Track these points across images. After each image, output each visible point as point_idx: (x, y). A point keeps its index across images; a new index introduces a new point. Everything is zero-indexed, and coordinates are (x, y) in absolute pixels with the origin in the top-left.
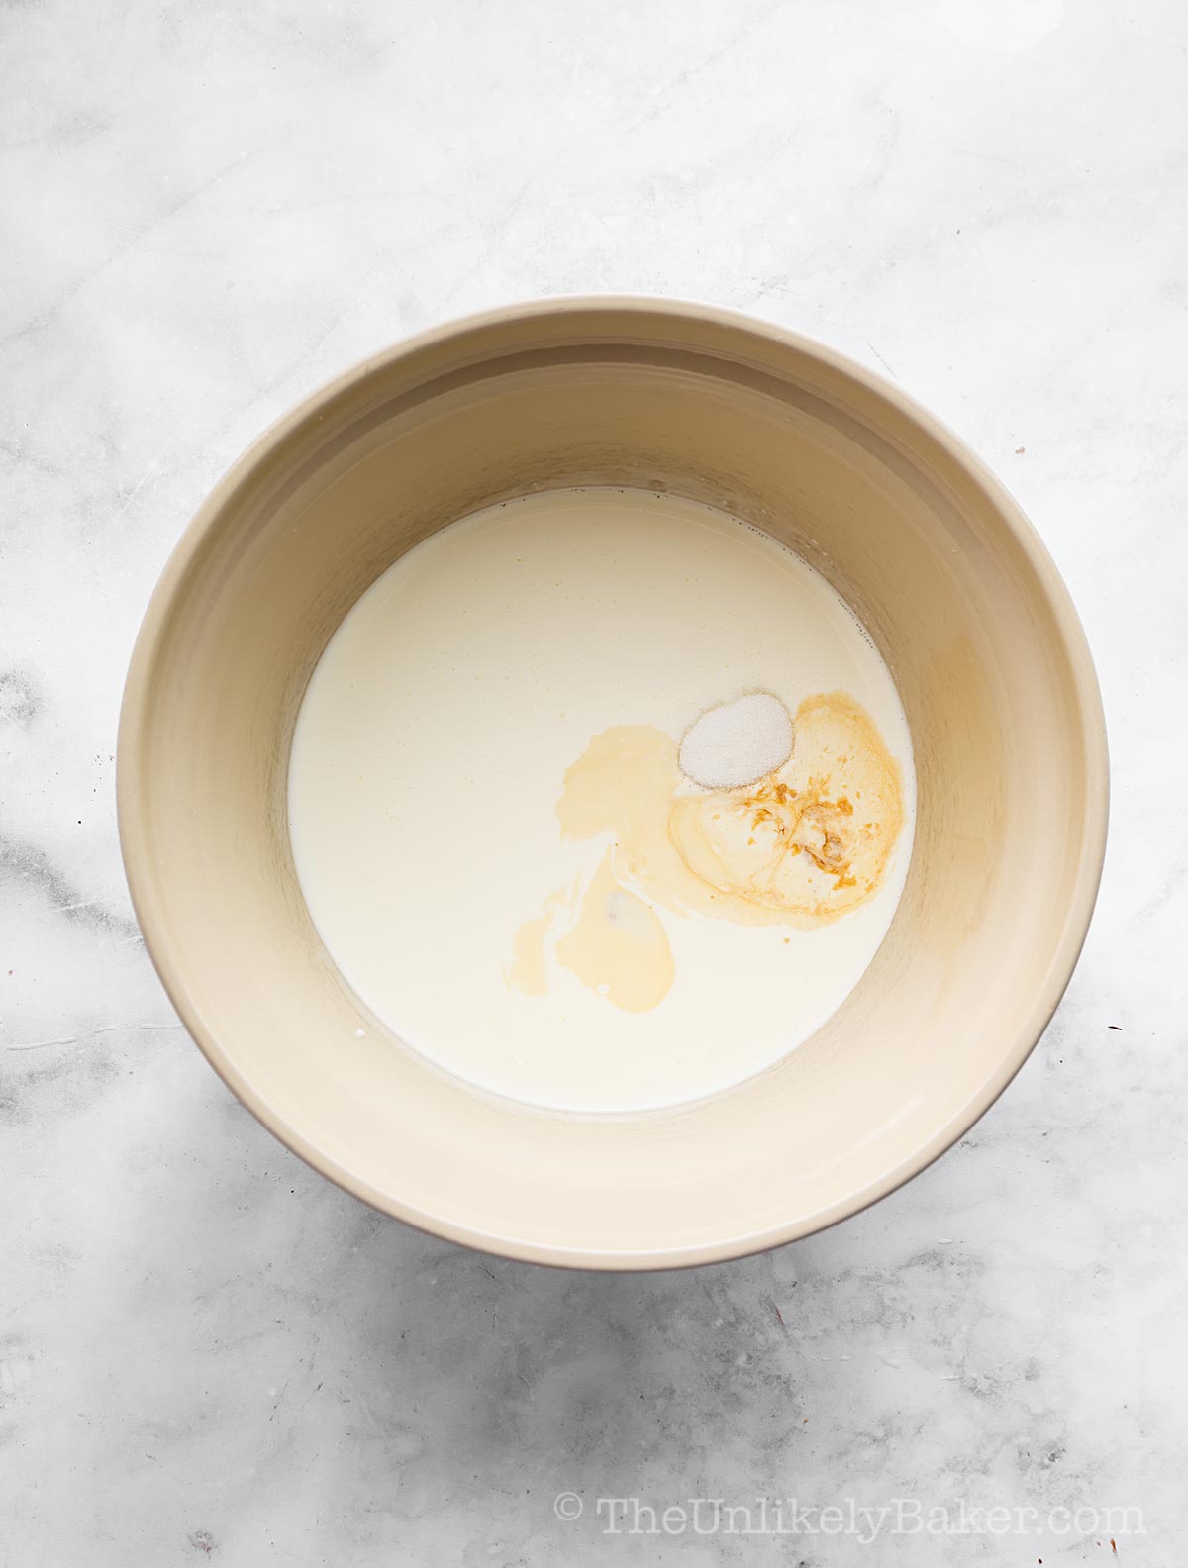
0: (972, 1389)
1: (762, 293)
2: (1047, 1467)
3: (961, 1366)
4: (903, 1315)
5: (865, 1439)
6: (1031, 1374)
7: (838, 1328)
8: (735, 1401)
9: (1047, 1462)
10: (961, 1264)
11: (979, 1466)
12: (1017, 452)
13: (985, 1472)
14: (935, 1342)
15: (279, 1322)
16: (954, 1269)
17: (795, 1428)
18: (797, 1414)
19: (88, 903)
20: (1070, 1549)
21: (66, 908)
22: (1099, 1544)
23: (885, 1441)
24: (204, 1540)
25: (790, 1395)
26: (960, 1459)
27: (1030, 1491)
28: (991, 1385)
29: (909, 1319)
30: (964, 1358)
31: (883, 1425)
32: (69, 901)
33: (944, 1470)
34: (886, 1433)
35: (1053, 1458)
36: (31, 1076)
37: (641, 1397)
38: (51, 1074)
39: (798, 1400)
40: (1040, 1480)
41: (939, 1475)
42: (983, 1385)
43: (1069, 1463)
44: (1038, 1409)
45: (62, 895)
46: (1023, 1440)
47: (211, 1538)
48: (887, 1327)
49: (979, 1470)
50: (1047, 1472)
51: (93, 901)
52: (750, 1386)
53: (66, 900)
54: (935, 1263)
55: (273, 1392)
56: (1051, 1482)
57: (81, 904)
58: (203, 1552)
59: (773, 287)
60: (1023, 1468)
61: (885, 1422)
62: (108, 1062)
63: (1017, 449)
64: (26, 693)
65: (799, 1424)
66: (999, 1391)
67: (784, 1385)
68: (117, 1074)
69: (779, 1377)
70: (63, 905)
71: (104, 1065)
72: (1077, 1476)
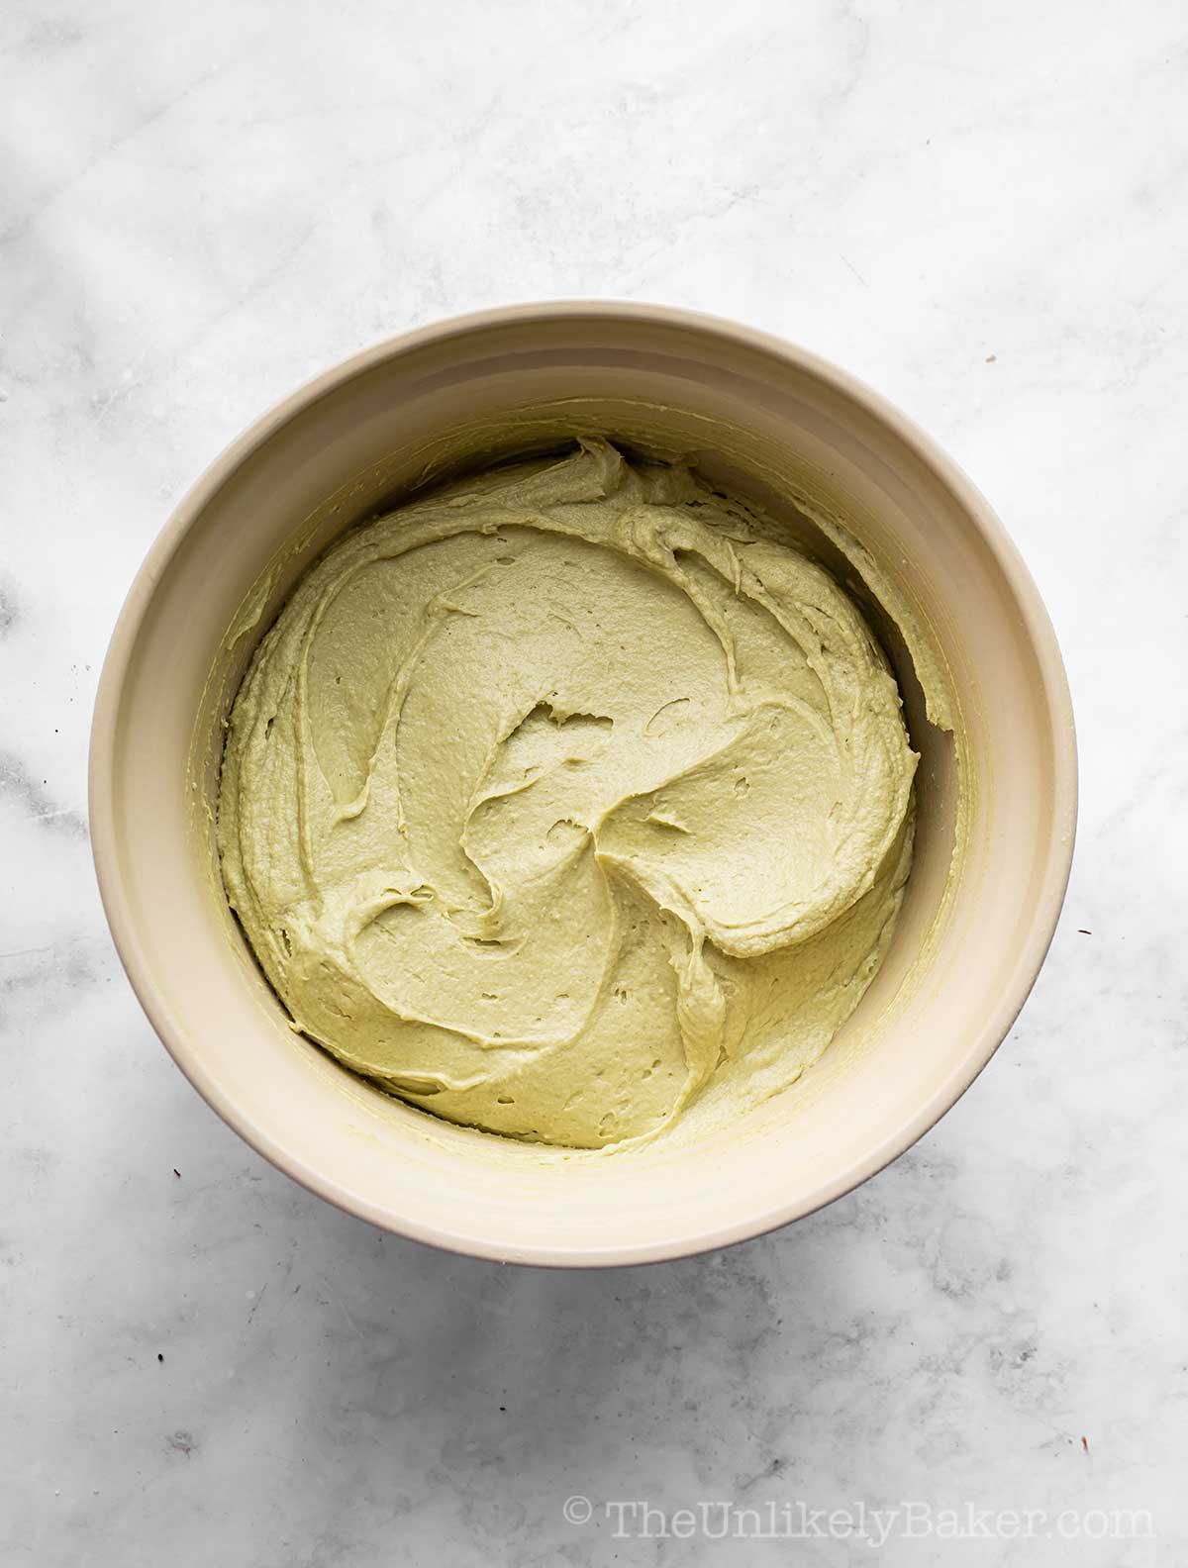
0: (945, 1289)
1: (733, 203)
2: (1018, 1366)
3: (934, 1267)
4: (877, 1218)
5: (839, 1339)
6: (1003, 1273)
7: (812, 1231)
8: (710, 1303)
9: (1019, 1361)
10: (933, 1166)
11: (951, 1366)
12: (989, 360)
13: (958, 1371)
14: (908, 1244)
15: (257, 1226)
16: (927, 1172)
17: (769, 1328)
18: (772, 1314)
19: (65, 812)
20: (1042, 1447)
21: (42, 817)
22: (1070, 1442)
23: (858, 1342)
24: (183, 1441)
25: (764, 1296)
26: (933, 1359)
27: (1002, 1390)
28: (963, 1286)
29: (882, 1222)
30: (937, 1258)
31: (857, 1325)
32: (46, 810)
33: (917, 1370)
34: (859, 1334)
35: (1025, 1356)
36: (9, 983)
37: (617, 1299)
38: (29, 981)
39: (772, 1301)
40: (1012, 1379)
41: (912, 1374)
42: (956, 1286)
43: (1039, 1362)
44: (1010, 1308)
45: (39, 805)
46: (996, 1340)
47: (190, 1439)
48: (862, 1229)
49: (951, 1370)
50: (1018, 1372)
51: (70, 810)
52: (724, 1287)
53: (43, 809)
54: (907, 1165)
55: (251, 1295)
56: (1022, 1381)
57: (58, 813)
58: (182, 1453)
59: (743, 197)
60: (996, 1367)
61: (858, 1323)
62: (86, 969)
63: (989, 357)
64: (4, 602)
65: (773, 1324)
66: (972, 1292)
67: (758, 1287)
68: (95, 981)
69: (753, 1278)
70: (40, 814)
71: (82, 972)
72: (1049, 1375)
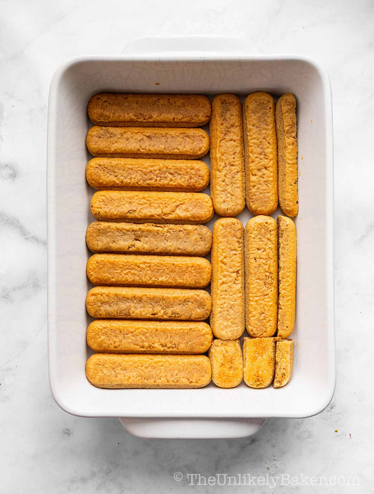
19: (32, 235)
21: (25, 237)
22: (346, 435)
24: (67, 432)
38: (20, 288)
43: (336, 410)
47: (70, 431)
53: (25, 234)
56: (330, 416)
58: (67, 435)
64: (13, 170)
68: (41, 288)
71: (37, 285)
72: (339, 414)
